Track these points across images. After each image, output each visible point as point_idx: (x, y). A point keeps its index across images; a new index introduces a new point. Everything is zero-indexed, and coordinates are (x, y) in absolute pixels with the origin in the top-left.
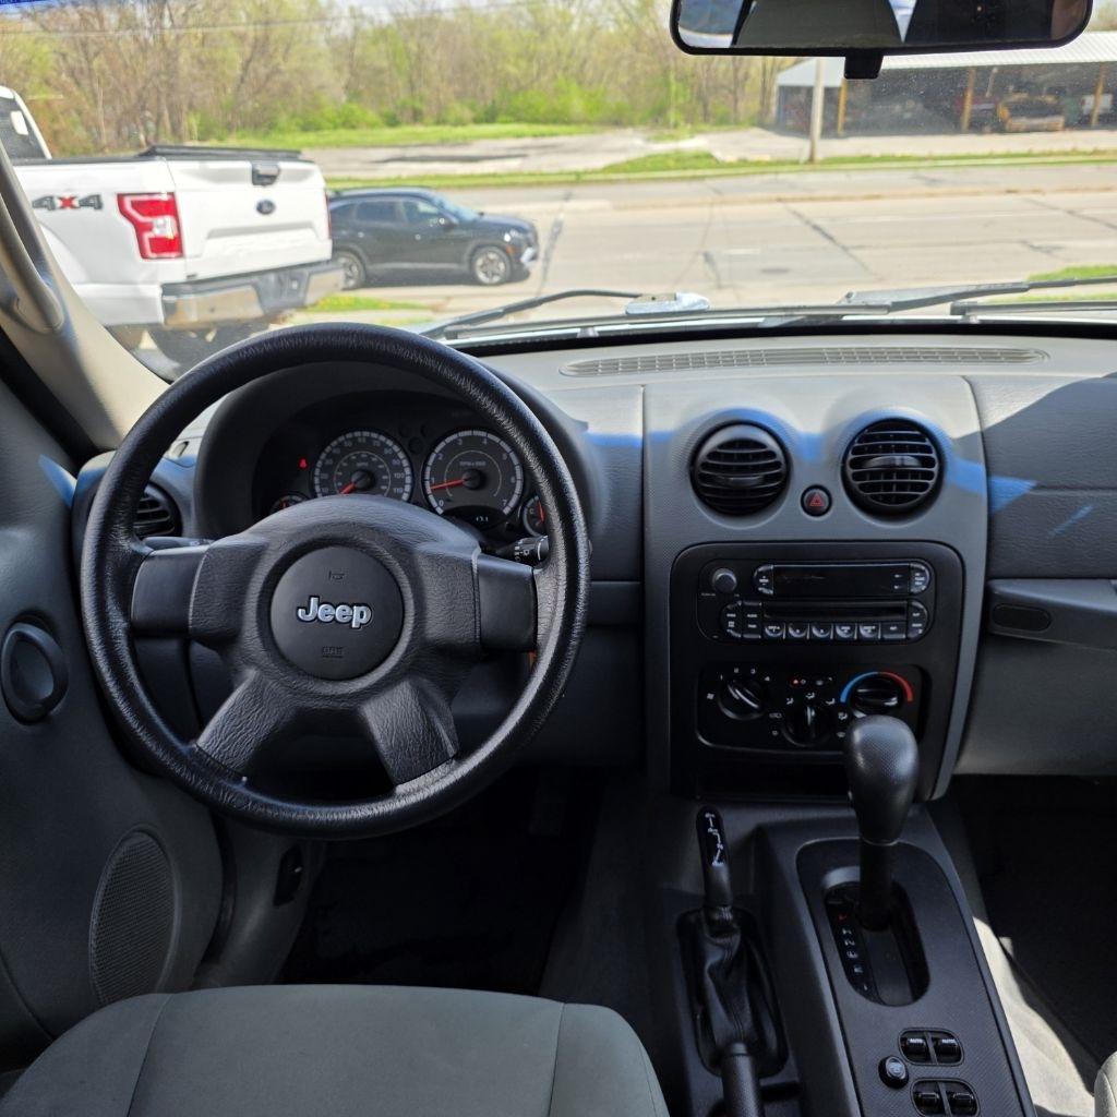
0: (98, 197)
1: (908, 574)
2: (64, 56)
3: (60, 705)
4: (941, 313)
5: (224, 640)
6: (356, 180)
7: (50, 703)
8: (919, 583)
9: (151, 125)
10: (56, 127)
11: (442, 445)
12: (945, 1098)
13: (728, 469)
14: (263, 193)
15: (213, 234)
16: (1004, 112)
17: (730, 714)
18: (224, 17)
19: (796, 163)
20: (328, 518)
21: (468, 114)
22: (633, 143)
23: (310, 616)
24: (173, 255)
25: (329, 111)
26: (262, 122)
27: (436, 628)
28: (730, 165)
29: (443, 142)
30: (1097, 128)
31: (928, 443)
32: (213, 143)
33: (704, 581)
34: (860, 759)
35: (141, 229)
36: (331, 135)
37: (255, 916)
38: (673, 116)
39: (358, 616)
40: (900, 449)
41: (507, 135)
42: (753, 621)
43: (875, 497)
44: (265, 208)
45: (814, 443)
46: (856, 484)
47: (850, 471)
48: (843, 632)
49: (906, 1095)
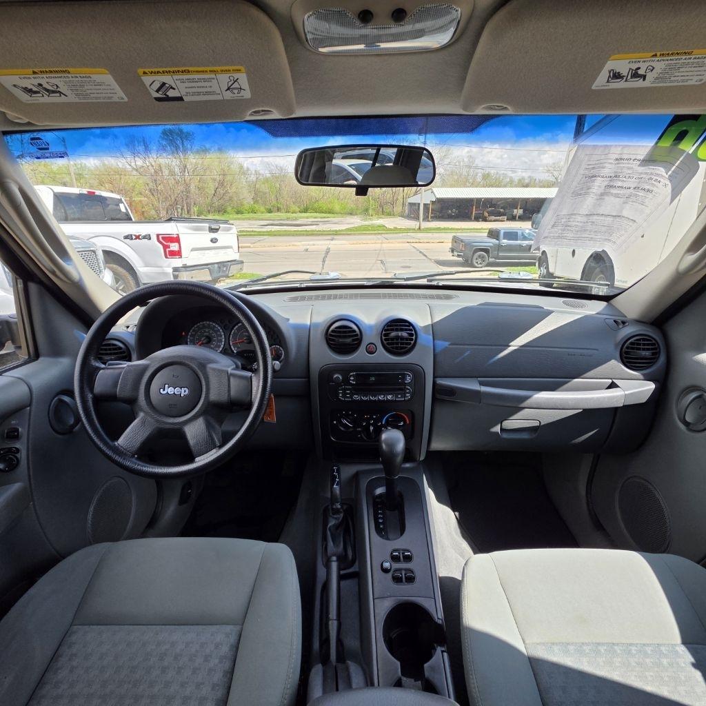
0: (149, 235)
1: (404, 376)
2: (148, 184)
3: (77, 427)
4: (424, 282)
5: (132, 401)
6: (255, 232)
7: (73, 426)
8: (408, 379)
9: (179, 210)
10: (143, 210)
11: (237, 327)
12: (404, 577)
13: (340, 337)
14: (213, 235)
15: (193, 250)
16: (486, 214)
17: (342, 429)
18: (208, 173)
19: (414, 229)
20: (174, 354)
21: (298, 209)
22: (356, 221)
23: (165, 392)
24: (177, 257)
25: (246, 207)
26: (222, 210)
27: (214, 396)
28: (391, 230)
29: (288, 219)
30: (518, 221)
31: (411, 328)
32: (203, 217)
33: (330, 379)
34: (384, 446)
35: (165, 247)
36: (247, 215)
37: (171, 509)
38: (371, 212)
39: (184, 392)
40: (402, 330)
41: (311, 217)
42: (348, 394)
43: (392, 348)
44: (214, 241)
45: (371, 327)
46: (385, 342)
47: (384, 338)
48: (381, 397)
49: (390, 575)
